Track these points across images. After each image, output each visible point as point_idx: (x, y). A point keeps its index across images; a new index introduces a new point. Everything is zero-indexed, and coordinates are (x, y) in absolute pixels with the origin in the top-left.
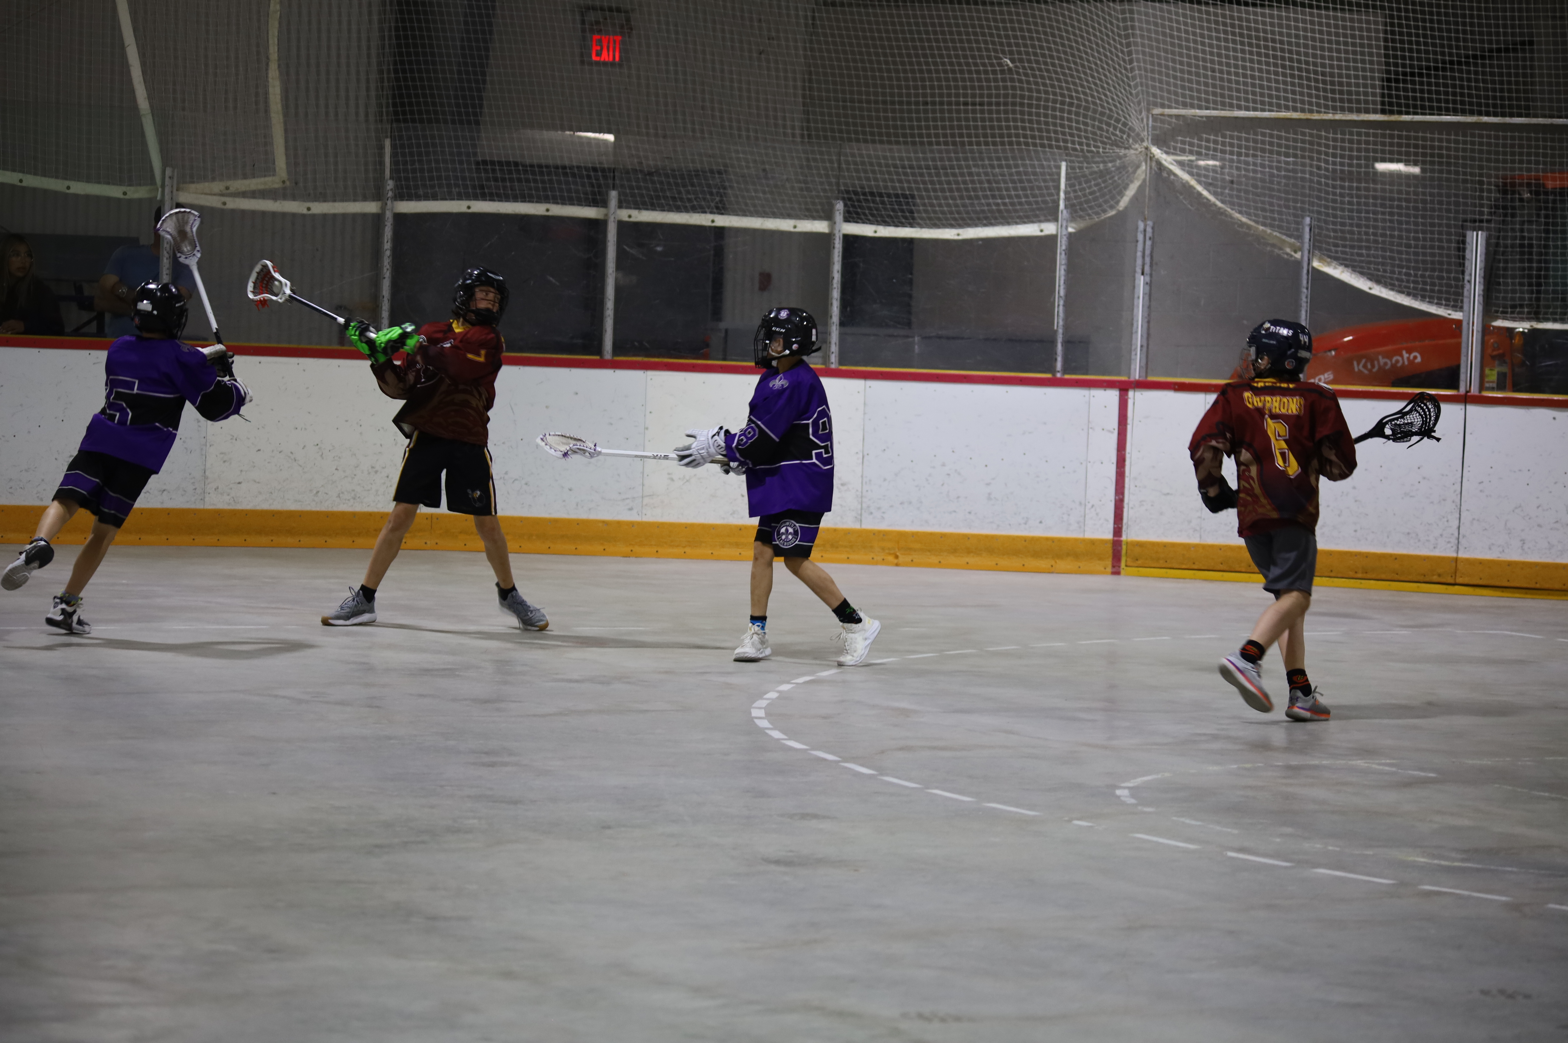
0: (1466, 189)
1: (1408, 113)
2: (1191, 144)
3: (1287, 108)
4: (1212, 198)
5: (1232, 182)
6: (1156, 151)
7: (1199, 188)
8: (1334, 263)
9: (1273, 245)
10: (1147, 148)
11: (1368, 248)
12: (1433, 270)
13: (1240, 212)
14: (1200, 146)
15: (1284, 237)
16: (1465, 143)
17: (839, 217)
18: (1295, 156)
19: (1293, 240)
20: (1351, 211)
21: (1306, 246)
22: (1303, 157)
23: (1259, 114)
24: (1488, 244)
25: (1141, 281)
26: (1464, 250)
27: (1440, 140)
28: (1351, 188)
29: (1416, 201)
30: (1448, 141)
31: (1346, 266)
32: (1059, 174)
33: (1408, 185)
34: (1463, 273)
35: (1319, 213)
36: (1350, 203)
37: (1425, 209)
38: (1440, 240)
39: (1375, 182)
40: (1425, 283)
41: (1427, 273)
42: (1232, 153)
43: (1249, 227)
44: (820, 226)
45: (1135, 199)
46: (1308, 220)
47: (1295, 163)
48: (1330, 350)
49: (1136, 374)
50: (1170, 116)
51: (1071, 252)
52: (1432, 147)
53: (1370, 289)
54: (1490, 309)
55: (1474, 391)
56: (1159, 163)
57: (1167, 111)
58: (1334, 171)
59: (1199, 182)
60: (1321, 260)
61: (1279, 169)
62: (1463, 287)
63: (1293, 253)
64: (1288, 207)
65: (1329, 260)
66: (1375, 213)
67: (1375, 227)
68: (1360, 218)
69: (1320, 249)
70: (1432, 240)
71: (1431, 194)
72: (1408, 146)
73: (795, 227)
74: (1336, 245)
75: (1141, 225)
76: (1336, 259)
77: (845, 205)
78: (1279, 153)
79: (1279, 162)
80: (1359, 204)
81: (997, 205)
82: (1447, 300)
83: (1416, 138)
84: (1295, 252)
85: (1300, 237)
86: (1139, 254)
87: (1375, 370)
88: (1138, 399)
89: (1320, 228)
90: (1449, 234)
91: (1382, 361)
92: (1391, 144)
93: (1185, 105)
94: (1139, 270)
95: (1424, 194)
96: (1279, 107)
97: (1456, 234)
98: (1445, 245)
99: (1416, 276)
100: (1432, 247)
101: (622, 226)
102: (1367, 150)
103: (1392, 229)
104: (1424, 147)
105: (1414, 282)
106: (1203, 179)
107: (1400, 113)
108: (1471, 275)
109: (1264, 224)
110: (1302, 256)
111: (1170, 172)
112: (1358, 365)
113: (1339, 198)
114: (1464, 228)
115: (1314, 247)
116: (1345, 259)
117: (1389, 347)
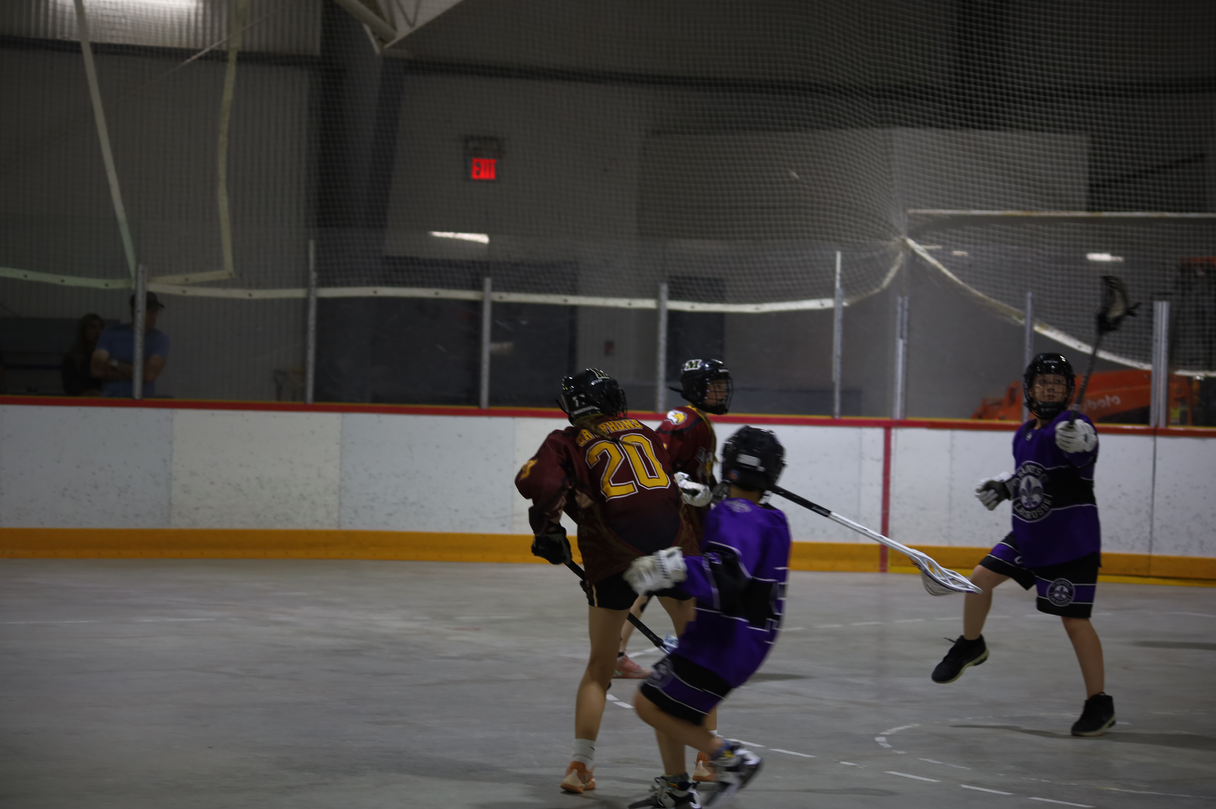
0: (1153, 269)
1: (1106, 210)
2: (938, 237)
3: (1012, 208)
4: (955, 278)
5: (970, 266)
6: (911, 242)
7: (945, 271)
8: (1051, 327)
9: (1003, 314)
10: (904, 241)
11: (1077, 316)
13: (977, 289)
14: (944, 238)
15: (1012, 308)
16: (1151, 233)
17: (664, 295)
18: (1019, 245)
19: (1018, 310)
20: (1063, 287)
21: (1029, 314)
22: (1025, 245)
23: (990, 213)
24: (1171, 312)
25: (900, 344)
26: (1152, 316)
27: (1132, 231)
28: (1063, 269)
30: (1138, 232)
31: (1060, 330)
32: (834, 261)
34: (1152, 334)
35: (1038, 288)
36: (1062, 281)
39: (1082, 264)
40: (1122, 342)
43: (983, 300)
44: (649, 304)
45: (895, 280)
46: (1030, 295)
47: (1019, 250)
49: (898, 415)
50: (921, 215)
51: (846, 321)
53: (1080, 347)
54: (1173, 361)
55: (1162, 425)
56: (913, 252)
57: (919, 211)
58: (1050, 256)
59: (945, 266)
60: (1041, 325)
61: (1006, 255)
62: (1151, 345)
63: (1018, 320)
64: (1014, 284)
65: (1047, 325)
66: (1082, 288)
67: (1083, 299)
68: (1070, 293)
69: (1040, 317)
73: (630, 304)
74: (1053, 314)
75: (900, 300)
76: (1052, 324)
77: (669, 287)
78: (1006, 243)
79: (1006, 249)
80: (1069, 281)
81: (787, 285)
82: (1140, 355)
83: (1113, 230)
84: (1021, 319)
85: (1023, 308)
86: (898, 322)
88: (900, 435)
89: (1039, 300)
91: (1090, 403)
93: (933, 207)
94: (898, 334)
96: (1006, 207)
97: (1146, 304)
101: (496, 306)
104: (1120, 237)
106: (949, 265)
107: (1100, 210)
108: (1157, 335)
109: (996, 298)
110: (1026, 322)
111: (922, 259)
113: (1053, 277)
114: (1152, 299)
115: (1035, 315)
116: (1059, 324)
117: (1095, 393)
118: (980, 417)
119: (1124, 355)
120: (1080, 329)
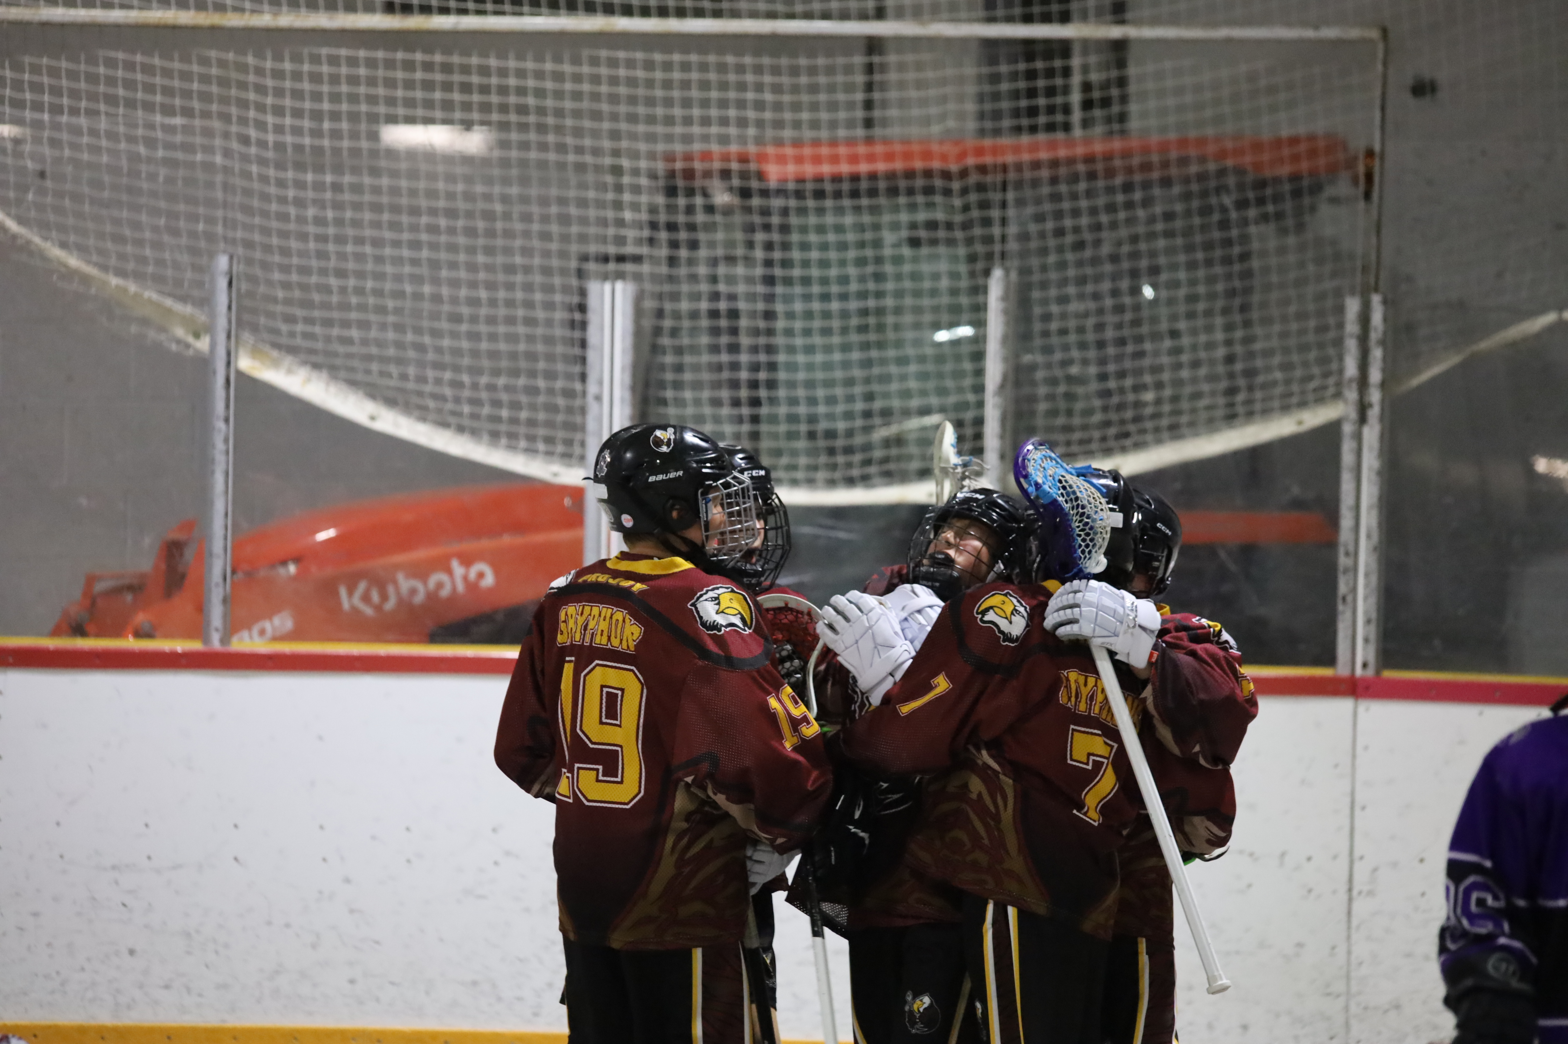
0: (583, 186)
5: (42, 175)
8: (288, 360)
9: (145, 322)
11: (364, 325)
12: (515, 373)
13: (64, 245)
15: (169, 302)
16: (577, 78)
18: (188, 112)
19: (188, 309)
20: (322, 239)
21: (222, 323)
22: (206, 115)
24: (639, 312)
26: (584, 325)
27: (521, 74)
28: (319, 186)
29: (470, 215)
30: (539, 75)
31: (316, 366)
33: (451, 178)
34: (583, 377)
35: (249, 245)
36: (320, 221)
37: (491, 233)
38: (529, 304)
39: (375, 171)
40: (497, 404)
41: (502, 381)
42: (38, 107)
43: (85, 279)
46: (223, 262)
47: (187, 130)
48: (284, 563)
52: (503, 90)
53: (373, 418)
58: (280, 147)
60: (255, 353)
61: (151, 143)
62: (583, 411)
63: (190, 339)
64: (175, 232)
65: (275, 353)
66: (377, 243)
67: (380, 276)
68: (342, 256)
69: (255, 328)
70: (510, 303)
71: (505, 199)
72: (447, 87)
74: (290, 319)
76: (292, 350)
78: (149, 107)
79: (151, 126)
80: (339, 222)
82: (549, 440)
83: (466, 69)
84: (197, 336)
85: (205, 302)
87: (390, 605)
89: (253, 279)
90: (548, 289)
91: (405, 584)
92: (409, 85)
95: (488, 197)
97: (566, 289)
98: (540, 314)
99: (475, 386)
100: (511, 320)
102: (354, 99)
103: (417, 279)
104: (485, 90)
105: (475, 402)
107: (428, 11)
108: (600, 383)
109: (121, 273)
110: (213, 345)
112: (351, 593)
113: (292, 211)
114: (581, 274)
115: (240, 323)
116: (312, 351)
117: (421, 554)
118: (79, 630)
119: (504, 441)
120: (375, 367)
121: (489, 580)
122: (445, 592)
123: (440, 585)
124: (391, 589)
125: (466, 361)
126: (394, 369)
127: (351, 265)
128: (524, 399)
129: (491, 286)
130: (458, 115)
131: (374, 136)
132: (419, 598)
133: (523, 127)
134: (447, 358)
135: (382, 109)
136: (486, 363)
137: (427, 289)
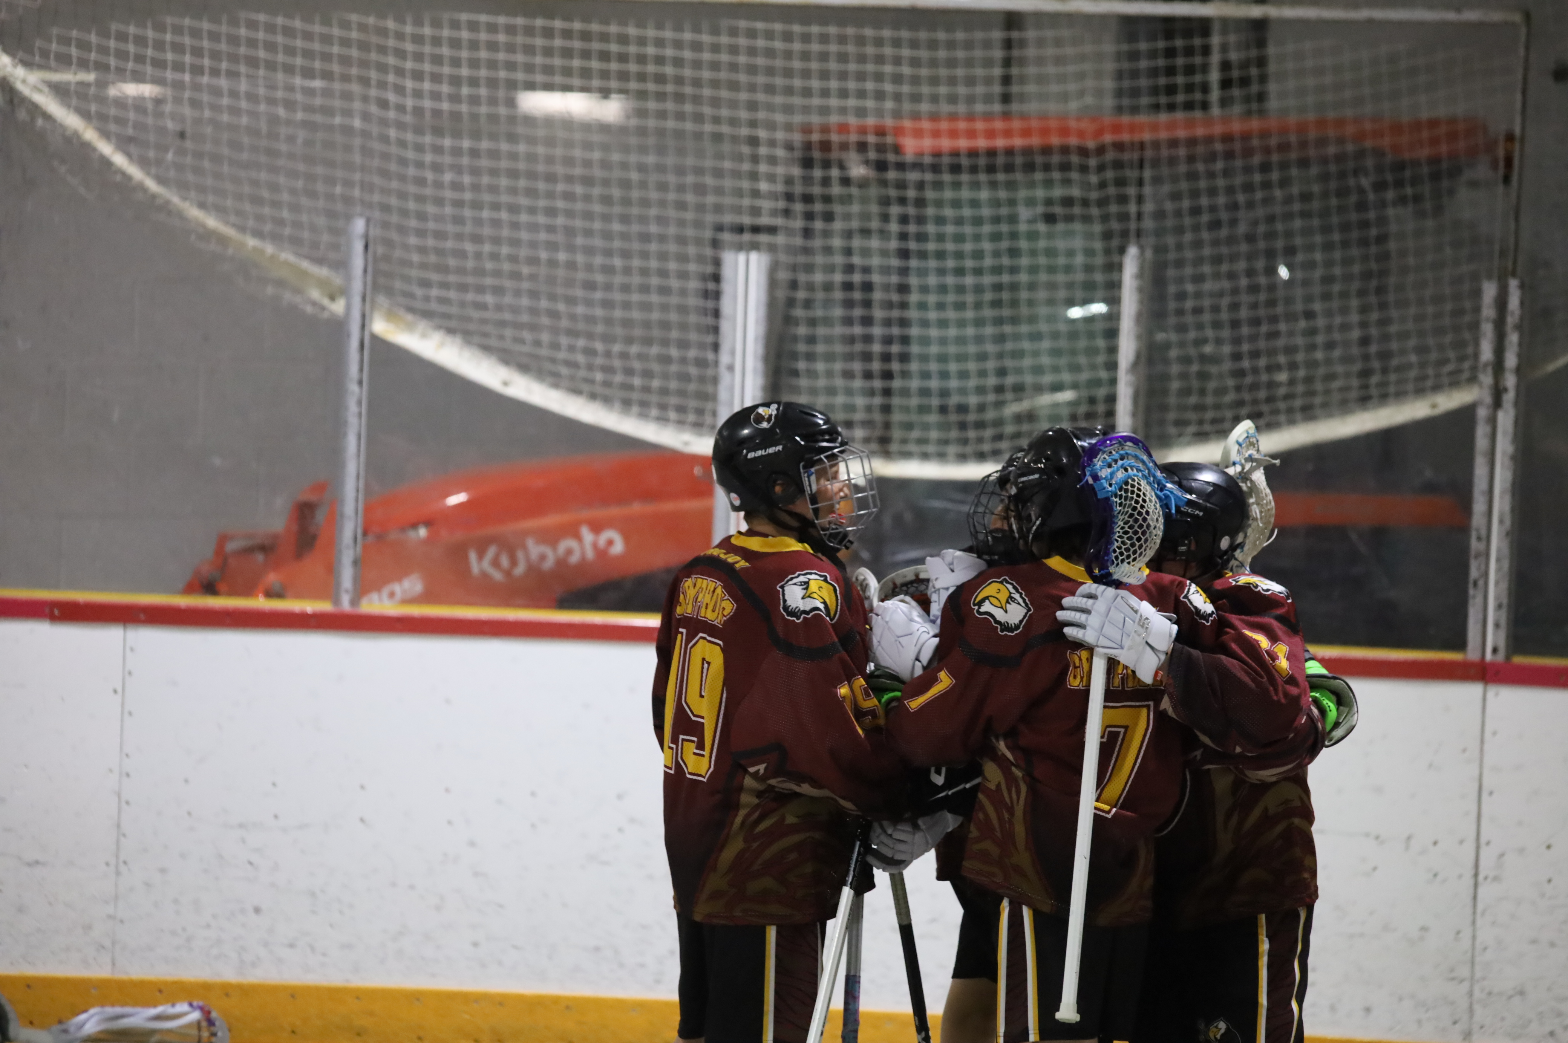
0: (719, 156)
2: (84, 45)
4: (135, 172)
5: (182, 135)
7: (105, 149)
8: (422, 325)
9: (280, 283)
11: (498, 291)
12: (648, 341)
13: (202, 206)
14: (104, 50)
15: (305, 264)
16: (716, 48)
18: (327, 75)
19: (323, 272)
20: (459, 204)
21: (357, 286)
22: (345, 78)
24: (773, 283)
26: (717, 295)
27: (660, 43)
28: (457, 152)
29: (606, 183)
30: (678, 44)
31: (451, 331)
33: (588, 146)
34: (716, 347)
35: (386, 208)
36: (457, 186)
37: (626, 202)
38: (663, 273)
39: (512, 138)
40: (629, 372)
41: (634, 349)
42: (179, 67)
43: (223, 240)
46: (359, 225)
47: (327, 93)
48: (414, 526)
52: (642, 59)
53: (505, 384)
56: (9, 90)
58: (418, 111)
59: (106, 135)
60: (390, 316)
61: (290, 105)
62: (715, 380)
63: (326, 302)
64: (312, 194)
65: (409, 317)
66: (514, 209)
67: (515, 243)
68: (478, 222)
69: (389, 292)
70: (644, 272)
71: (642, 168)
72: (586, 55)
74: (425, 284)
76: (427, 315)
78: (289, 69)
79: (290, 88)
80: (476, 188)
82: (681, 409)
83: (604, 37)
84: (332, 298)
85: (342, 265)
87: (520, 570)
89: (388, 243)
90: (683, 258)
91: (535, 549)
92: (548, 52)
95: (624, 166)
97: (701, 259)
98: (674, 283)
99: (608, 354)
100: (645, 289)
102: (492, 65)
103: (552, 246)
104: (623, 58)
105: (608, 370)
106: (113, 127)
108: (733, 353)
109: (258, 234)
110: (348, 307)
111: (36, 110)
112: (481, 556)
113: (429, 176)
114: (716, 244)
115: (376, 288)
116: (446, 316)
117: (551, 520)
118: (210, 588)
119: (635, 409)
120: (508, 332)
121: (618, 548)
122: (574, 559)
123: (569, 552)
124: (520, 555)
125: (600, 329)
126: (527, 335)
127: (487, 231)
128: (656, 367)
129: (626, 254)
130: (596, 83)
131: (511, 103)
132: (549, 564)
133: (661, 96)
134: (581, 326)
135: (520, 76)
136: (619, 331)
137: (562, 256)
